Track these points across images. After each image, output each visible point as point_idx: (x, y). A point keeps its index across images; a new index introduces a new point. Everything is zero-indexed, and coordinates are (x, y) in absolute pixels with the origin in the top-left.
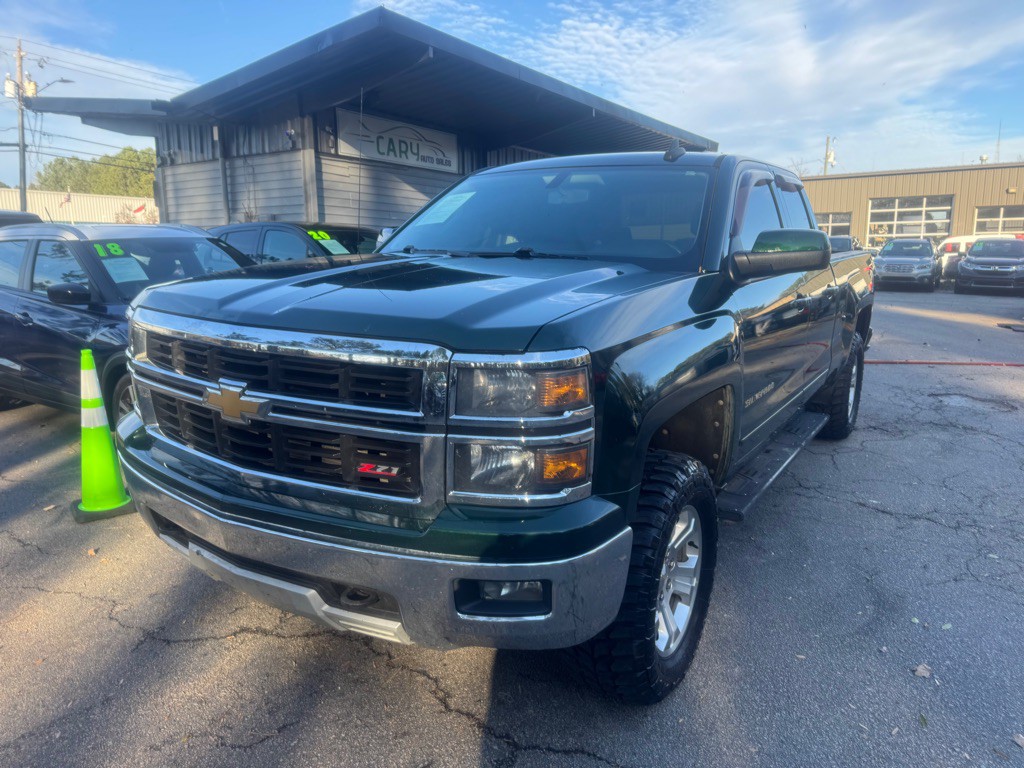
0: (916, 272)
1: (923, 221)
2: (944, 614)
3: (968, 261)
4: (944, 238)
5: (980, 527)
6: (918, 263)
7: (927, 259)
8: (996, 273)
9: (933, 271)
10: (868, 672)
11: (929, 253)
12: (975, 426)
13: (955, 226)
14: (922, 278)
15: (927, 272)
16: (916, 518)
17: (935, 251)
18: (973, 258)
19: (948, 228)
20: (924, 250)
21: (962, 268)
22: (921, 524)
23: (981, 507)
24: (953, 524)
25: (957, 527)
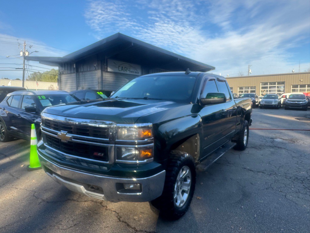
0: (273, 103)
1: (276, 89)
2: (261, 198)
3: (288, 100)
4: (283, 93)
5: (277, 175)
6: (274, 101)
7: (276, 100)
8: (296, 104)
9: (278, 103)
10: (237, 213)
11: (277, 98)
12: (282, 147)
13: (285, 90)
14: (275, 105)
15: (277, 103)
16: (259, 172)
17: (279, 98)
18: (290, 100)
19: (284, 91)
20: (276, 97)
21: (287, 102)
22: (260, 174)
23: (278, 169)
24: (269, 174)
25: (270, 175)
